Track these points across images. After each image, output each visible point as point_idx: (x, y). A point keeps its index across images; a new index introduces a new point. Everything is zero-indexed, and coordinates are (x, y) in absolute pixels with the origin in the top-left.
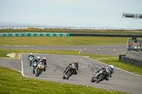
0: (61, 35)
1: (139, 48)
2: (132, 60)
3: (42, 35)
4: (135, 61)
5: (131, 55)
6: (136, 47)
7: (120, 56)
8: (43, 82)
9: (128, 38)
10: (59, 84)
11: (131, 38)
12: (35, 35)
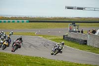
0: (23, 22)
1: (77, 30)
2: (72, 38)
3: (9, 22)
4: (74, 39)
5: (72, 35)
6: (75, 30)
7: (64, 36)
8: (10, 55)
9: (69, 24)
10: (21, 56)
11: (71, 23)
12: (5, 22)
